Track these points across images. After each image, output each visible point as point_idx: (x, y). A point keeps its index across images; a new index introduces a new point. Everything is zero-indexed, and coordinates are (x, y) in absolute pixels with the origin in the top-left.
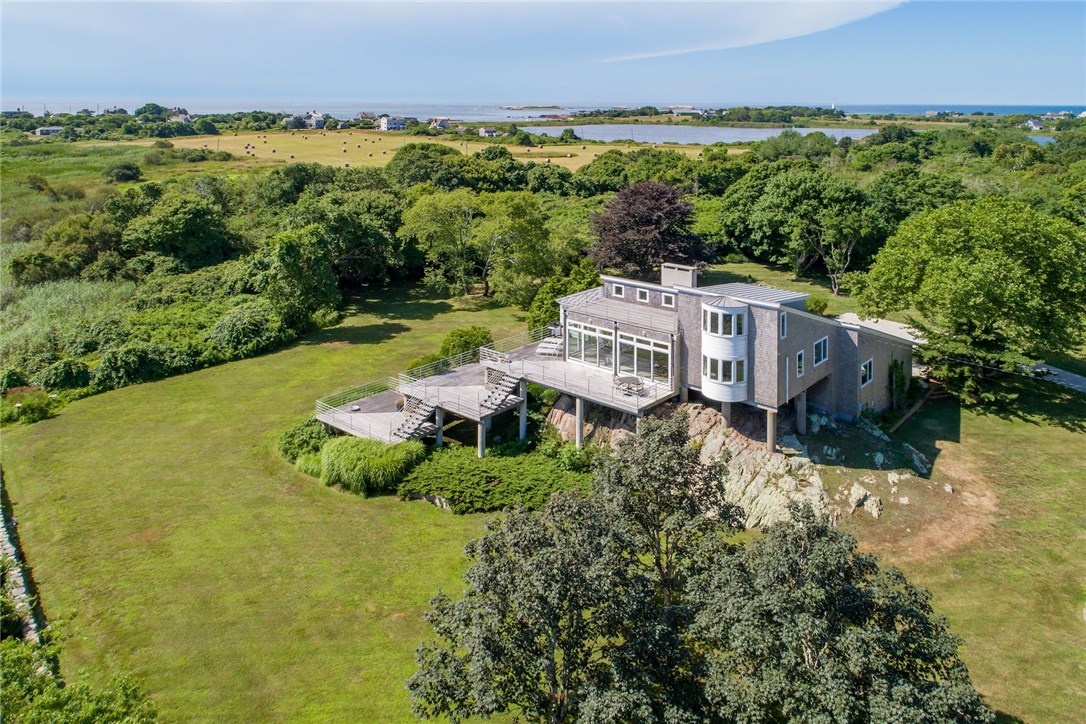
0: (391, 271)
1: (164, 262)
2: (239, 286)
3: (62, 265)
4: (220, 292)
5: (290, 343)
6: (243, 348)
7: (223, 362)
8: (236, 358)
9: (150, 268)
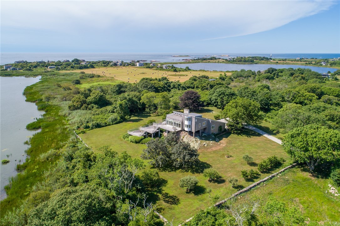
0: (139, 108)
1: (95, 106)
2: (111, 111)
3: (77, 107)
4: (107, 112)
5: (121, 122)
8: (113, 124)
9: (93, 107)
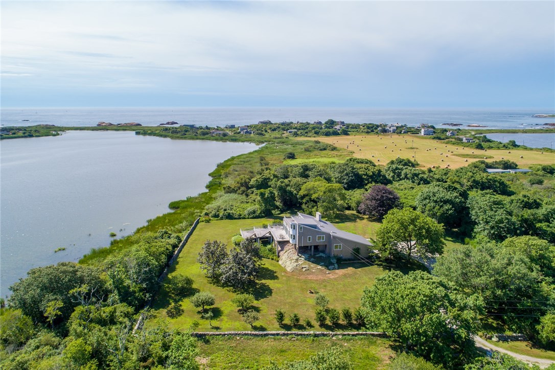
1: (256, 192)
6: (250, 216)
7: (246, 218)
9: (253, 192)
